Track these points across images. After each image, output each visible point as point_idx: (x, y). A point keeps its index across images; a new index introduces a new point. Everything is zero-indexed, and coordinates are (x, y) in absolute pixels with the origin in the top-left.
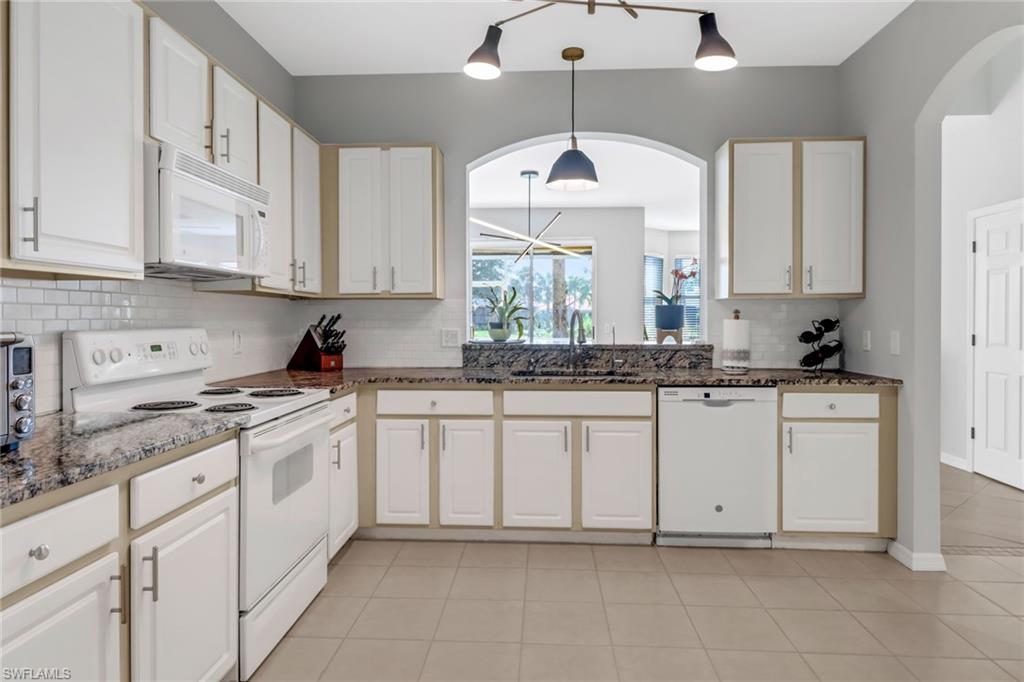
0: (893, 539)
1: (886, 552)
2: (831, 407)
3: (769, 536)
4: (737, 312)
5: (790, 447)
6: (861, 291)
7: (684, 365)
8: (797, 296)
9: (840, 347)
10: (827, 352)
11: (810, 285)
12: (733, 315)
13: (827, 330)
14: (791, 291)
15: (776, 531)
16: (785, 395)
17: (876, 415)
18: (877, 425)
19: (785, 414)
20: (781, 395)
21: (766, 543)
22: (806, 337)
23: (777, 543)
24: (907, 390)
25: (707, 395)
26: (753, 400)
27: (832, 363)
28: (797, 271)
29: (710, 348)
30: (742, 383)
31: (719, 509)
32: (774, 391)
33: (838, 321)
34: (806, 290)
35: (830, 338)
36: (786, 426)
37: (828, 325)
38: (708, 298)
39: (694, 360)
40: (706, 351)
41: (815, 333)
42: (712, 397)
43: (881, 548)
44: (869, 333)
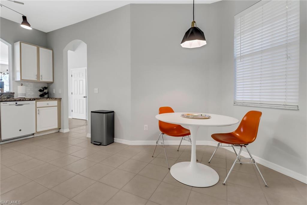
0: (60, 129)
1: (59, 132)
2: (48, 104)
3: (33, 134)
4: (22, 84)
5: (39, 113)
6: (52, 81)
7: (5, 98)
8: (38, 81)
9: (48, 93)
10: (45, 94)
11: (42, 79)
12: (21, 85)
13: (45, 89)
14: (37, 80)
15: (35, 132)
16: (37, 102)
17: (57, 105)
18: (57, 107)
19: (37, 107)
20: (36, 102)
21: (33, 136)
22: (40, 91)
23: (35, 135)
24: (62, 100)
25: (16, 103)
26: (29, 104)
27: (46, 96)
28: (38, 75)
29: (14, 93)
30: (26, 100)
31: (20, 130)
32: (35, 101)
33: (47, 87)
34: (41, 80)
35: (46, 91)
36: (38, 109)
37: (46, 88)
38: (12, 80)
39: (8, 96)
40: (12, 94)
41: (42, 89)
42: (18, 104)
43: (58, 131)
44: (54, 89)
